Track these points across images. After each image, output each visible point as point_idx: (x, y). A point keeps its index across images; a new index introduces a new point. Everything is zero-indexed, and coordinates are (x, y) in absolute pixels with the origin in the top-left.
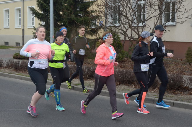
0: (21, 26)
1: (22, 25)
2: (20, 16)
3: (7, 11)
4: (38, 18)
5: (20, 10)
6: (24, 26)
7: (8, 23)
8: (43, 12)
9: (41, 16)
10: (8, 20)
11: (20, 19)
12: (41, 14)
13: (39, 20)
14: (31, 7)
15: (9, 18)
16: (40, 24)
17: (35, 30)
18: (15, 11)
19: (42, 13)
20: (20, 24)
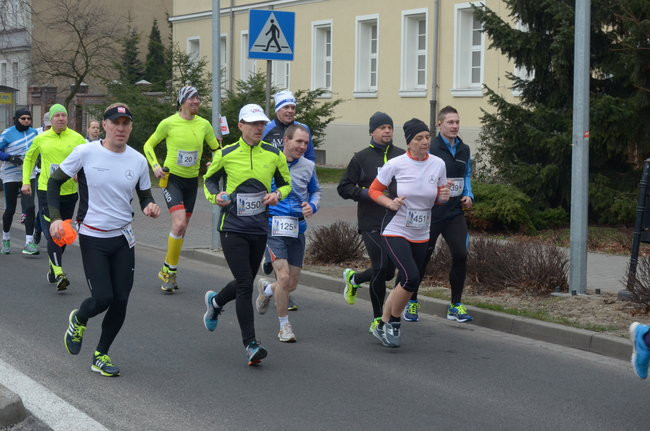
0: (427, 85)
1: (431, 83)
2: (422, 46)
3: (371, 26)
4: (507, 54)
5: (424, 21)
6: (436, 86)
7: (373, 76)
8: (530, 27)
9: (519, 42)
10: (374, 61)
11: (422, 59)
12: (520, 33)
13: (513, 60)
14: (477, 4)
15: (376, 56)
16: (514, 78)
17: (492, 101)
18: (403, 24)
19: (524, 29)
20: (421, 80)
